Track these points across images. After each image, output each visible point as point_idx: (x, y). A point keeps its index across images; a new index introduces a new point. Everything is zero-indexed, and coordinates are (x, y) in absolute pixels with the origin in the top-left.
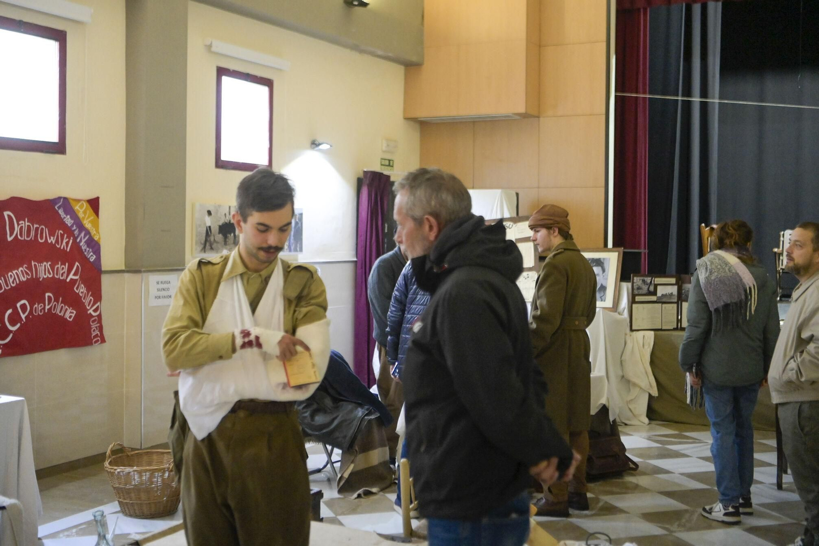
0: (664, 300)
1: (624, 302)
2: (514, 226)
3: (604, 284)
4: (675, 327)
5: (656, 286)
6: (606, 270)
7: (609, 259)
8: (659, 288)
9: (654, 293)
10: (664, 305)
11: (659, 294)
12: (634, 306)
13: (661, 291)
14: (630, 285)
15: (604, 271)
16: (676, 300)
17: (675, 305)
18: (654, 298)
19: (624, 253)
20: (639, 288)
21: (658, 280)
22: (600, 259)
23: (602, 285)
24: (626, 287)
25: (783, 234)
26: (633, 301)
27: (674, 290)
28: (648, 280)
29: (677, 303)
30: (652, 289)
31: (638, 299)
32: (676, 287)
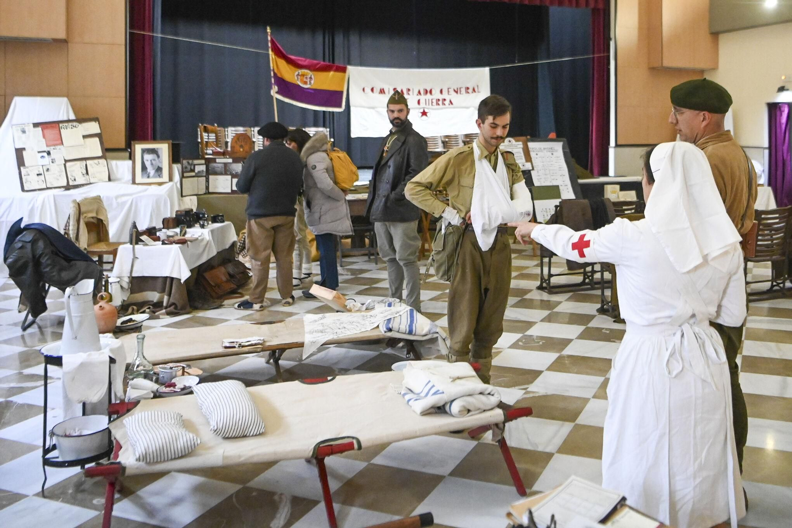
0: (199, 175)
1: (177, 177)
2: (80, 125)
3: (160, 166)
4: (205, 192)
5: (195, 165)
6: (160, 156)
7: (162, 149)
8: (196, 166)
9: (193, 171)
10: (199, 178)
11: (196, 171)
12: (184, 180)
13: (197, 169)
14: (179, 166)
15: (158, 156)
16: (204, 174)
17: (204, 178)
18: (193, 174)
19: (173, 144)
20: (186, 168)
21: (196, 162)
22: (154, 149)
23: (159, 167)
24: (177, 168)
25: (254, 130)
26: (182, 177)
27: (203, 168)
28: (190, 161)
29: (205, 176)
30: (192, 167)
31: (186, 175)
32: (205, 166)
